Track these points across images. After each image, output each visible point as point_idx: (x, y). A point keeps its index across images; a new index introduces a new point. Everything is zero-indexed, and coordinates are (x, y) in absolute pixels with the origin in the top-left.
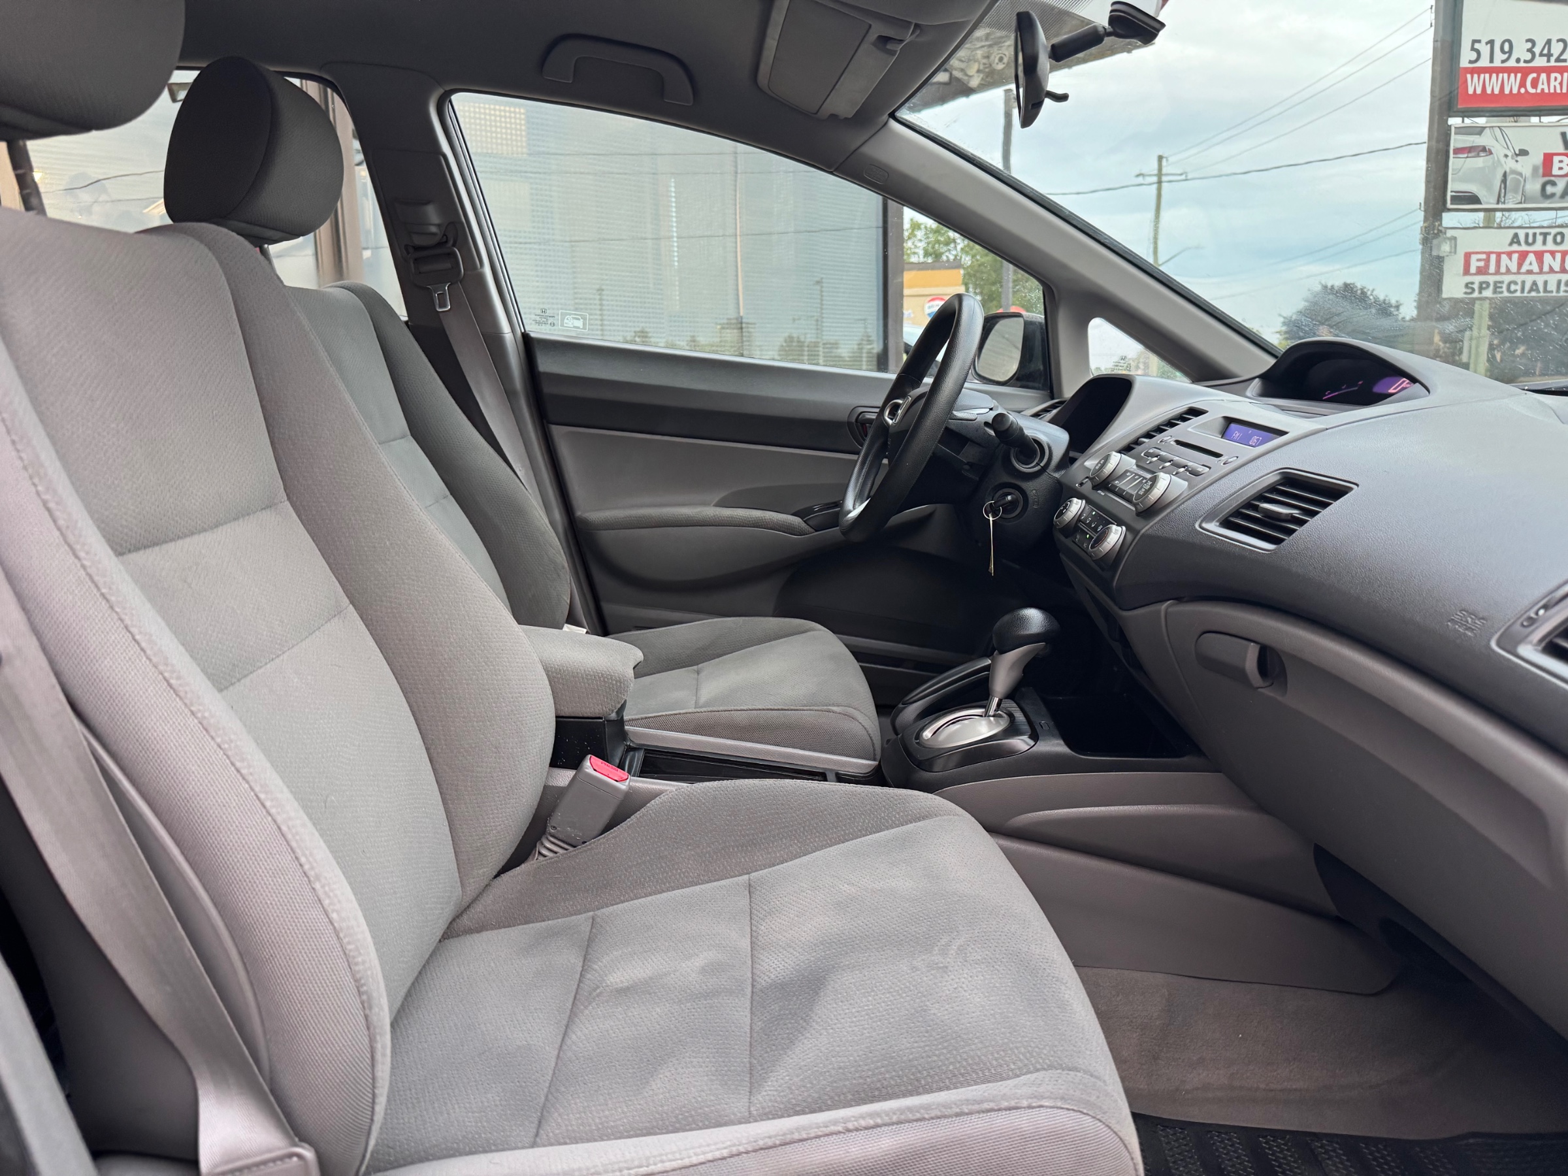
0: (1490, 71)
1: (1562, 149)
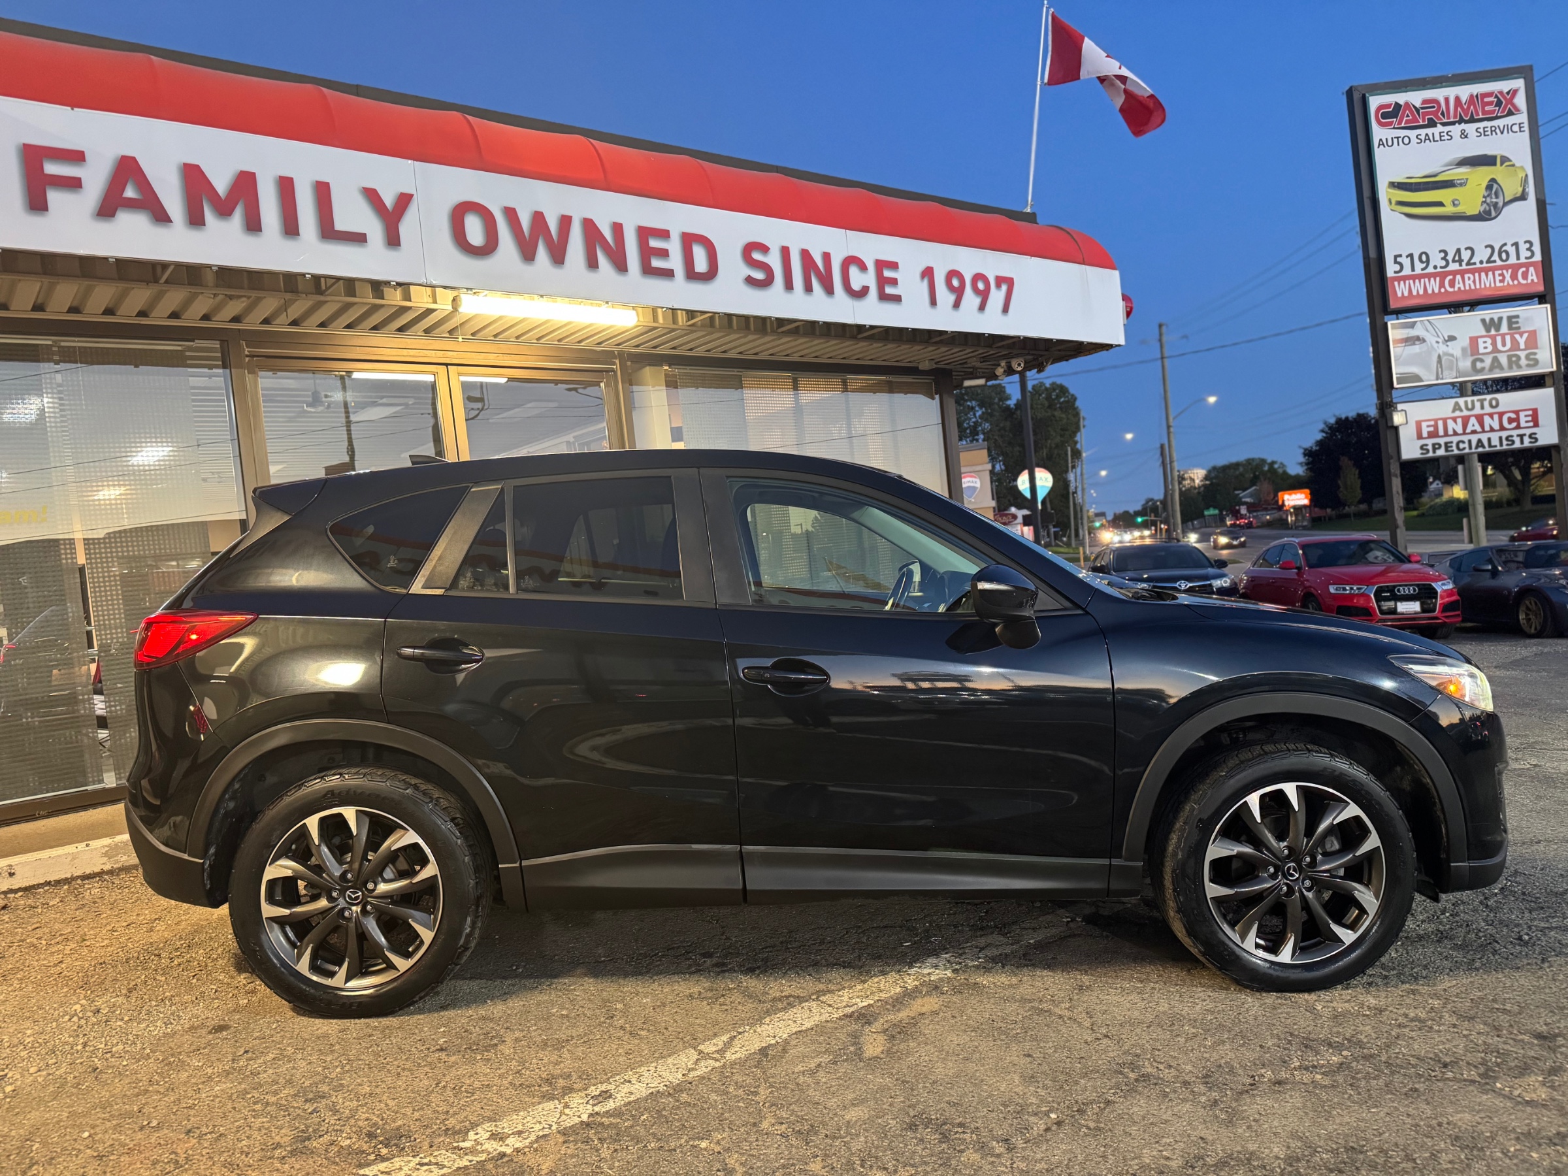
0: (1414, 278)
1: (1484, 333)
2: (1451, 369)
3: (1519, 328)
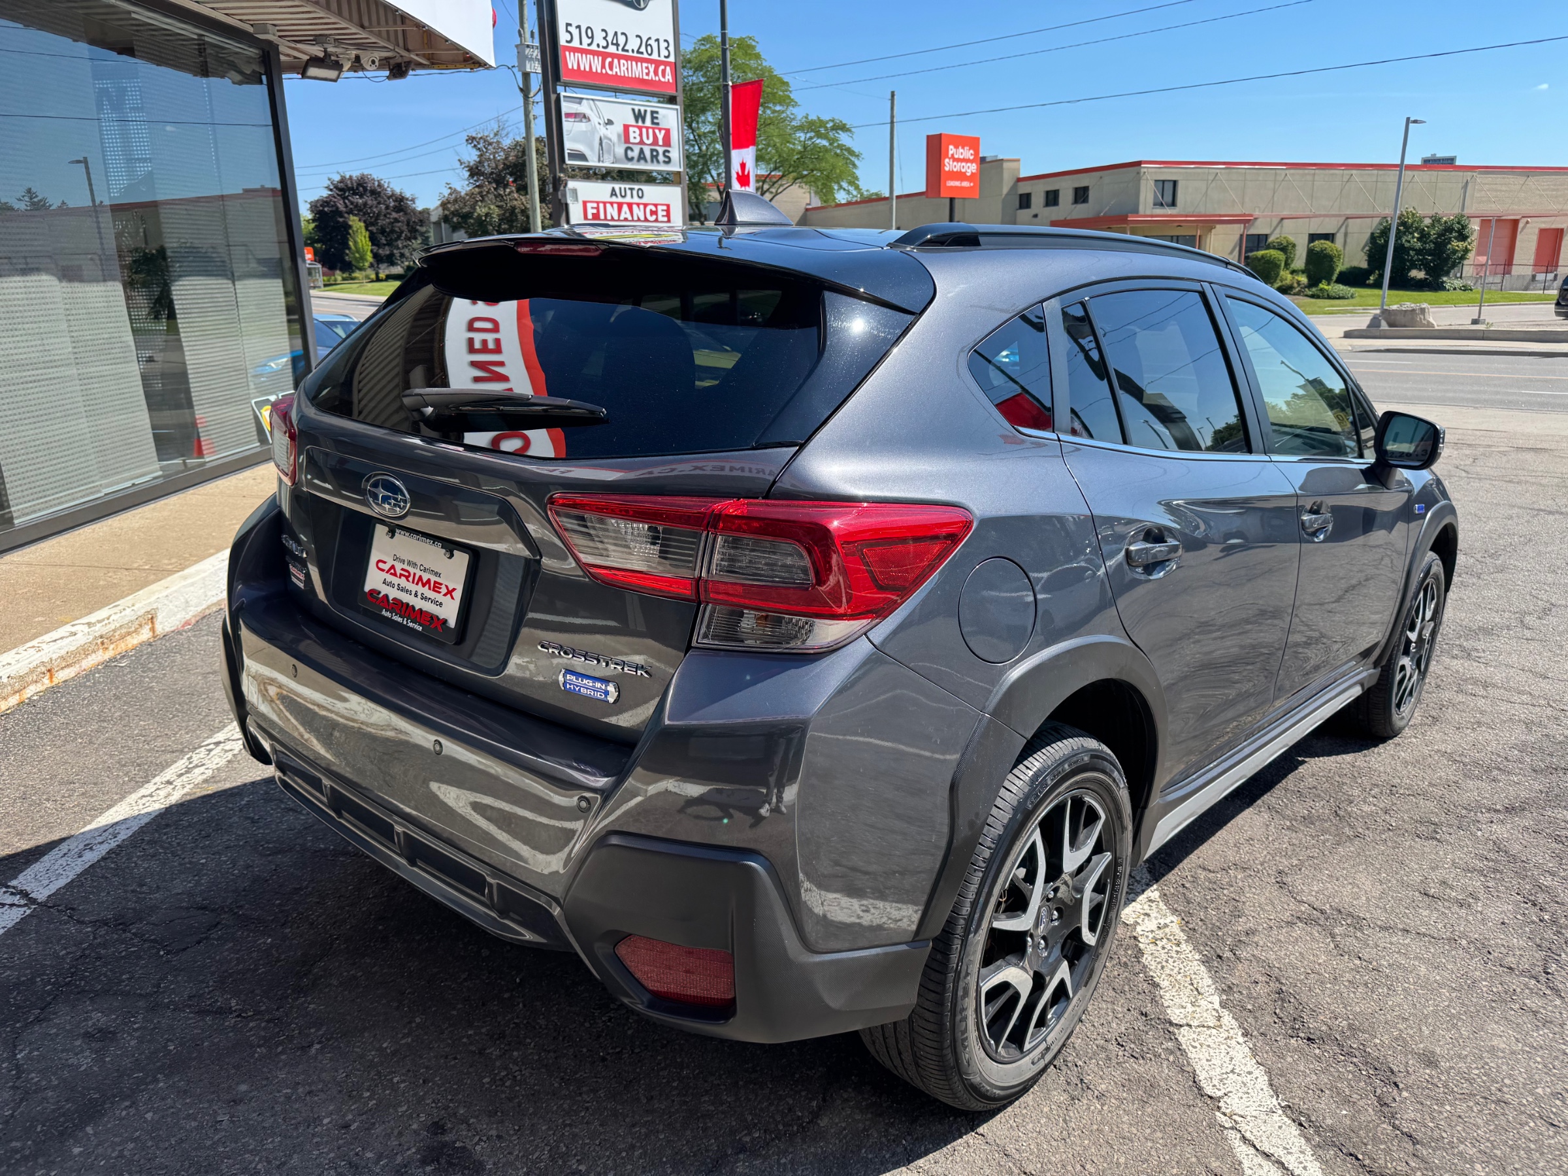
0: (581, 51)
1: (633, 123)
2: (610, 154)
3: (658, 124)
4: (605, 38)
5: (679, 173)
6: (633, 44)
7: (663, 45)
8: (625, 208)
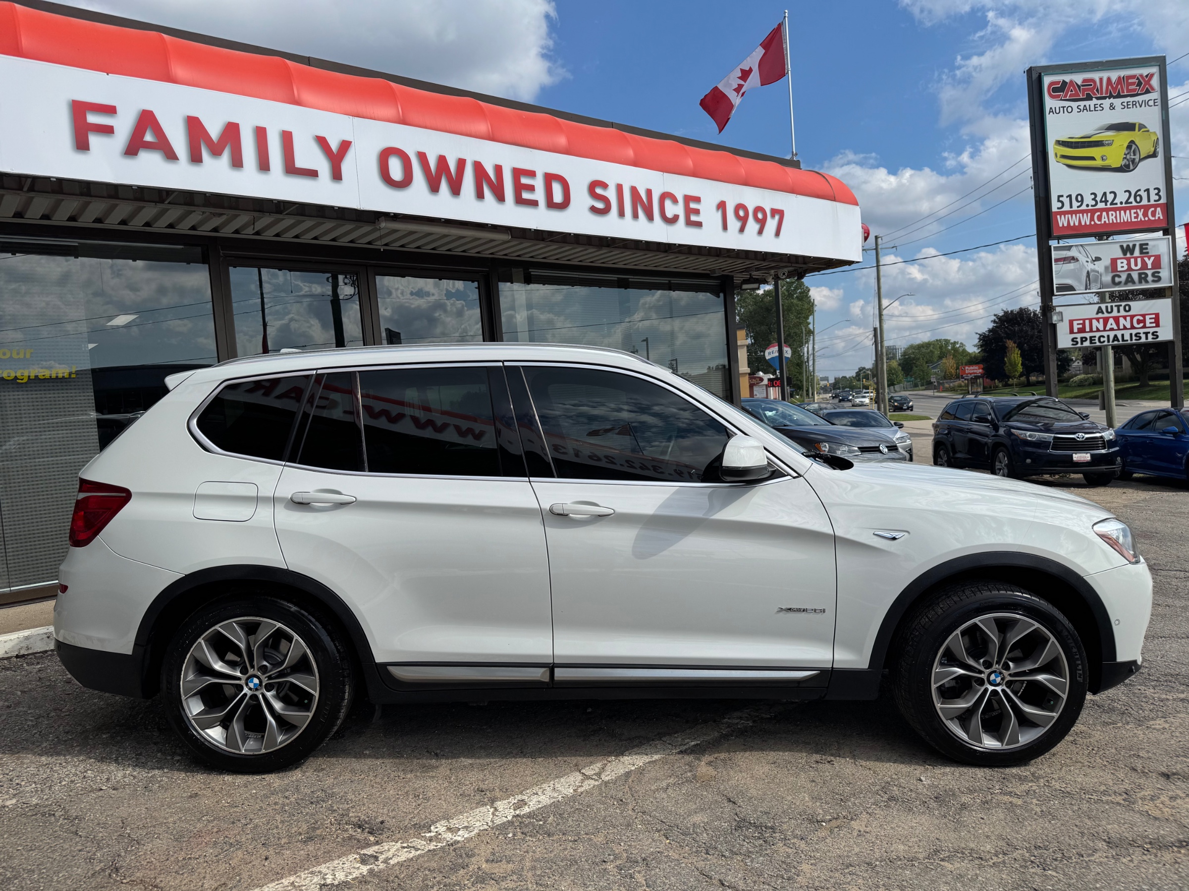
0: (1071, 213)
1: (1122, 256)
2: (1096, 281)
3: (1148, 253)
4: (1094, 199)
5: (1171, 287)
6: (1122, 197)
7: (1153, 193)
8: (1111, 321)
